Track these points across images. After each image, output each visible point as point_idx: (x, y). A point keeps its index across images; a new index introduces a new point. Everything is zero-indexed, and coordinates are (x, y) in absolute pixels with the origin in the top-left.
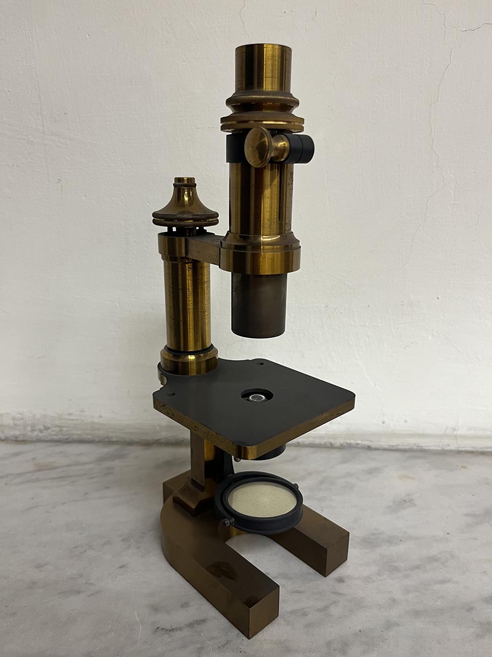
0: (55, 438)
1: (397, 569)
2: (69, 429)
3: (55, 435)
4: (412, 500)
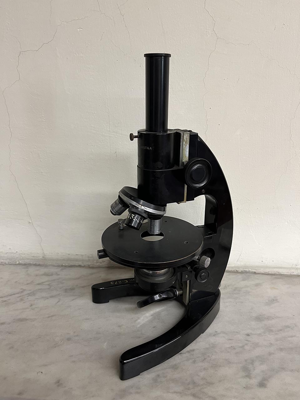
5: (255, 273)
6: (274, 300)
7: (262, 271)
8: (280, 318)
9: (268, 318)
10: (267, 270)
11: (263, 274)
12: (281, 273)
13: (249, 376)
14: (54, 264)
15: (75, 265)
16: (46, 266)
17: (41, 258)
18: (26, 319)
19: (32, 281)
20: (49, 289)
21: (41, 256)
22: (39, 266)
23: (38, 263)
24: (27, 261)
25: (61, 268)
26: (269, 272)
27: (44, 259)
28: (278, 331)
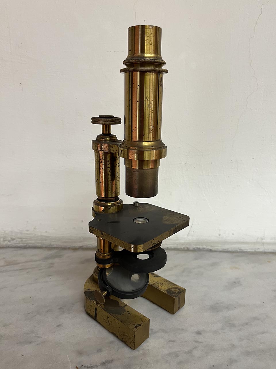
0: (18, 245)
1: (233, 325)
2: (26, 240)
3: (17, 244)
4: (239, 282)
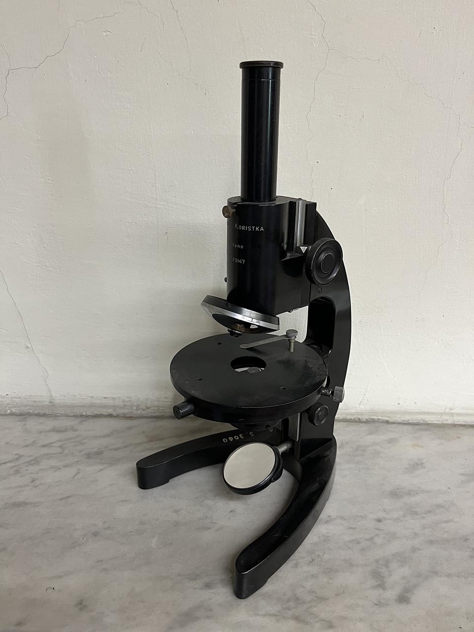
5: (387, 422)
6: (417, 464)
7: (398, 418)
8: (427, 492)
9: (410, 493)
10: (407, 418)
11: (400, 423)
12: (428, 422)
13: (382, 586)
14: (69, 413)
15: (102, 415)
16: (55, 416)
17: (46, 403)
18: (25, 503)
19: (34, 441)
20: (61, 453)
21: (46, 400)
22: (44, 416)
23: (42, 412)
24: (25, 410)
25: (79, 420)
26: (409, 420)
27: (52, 404)
28: (426, 514)
